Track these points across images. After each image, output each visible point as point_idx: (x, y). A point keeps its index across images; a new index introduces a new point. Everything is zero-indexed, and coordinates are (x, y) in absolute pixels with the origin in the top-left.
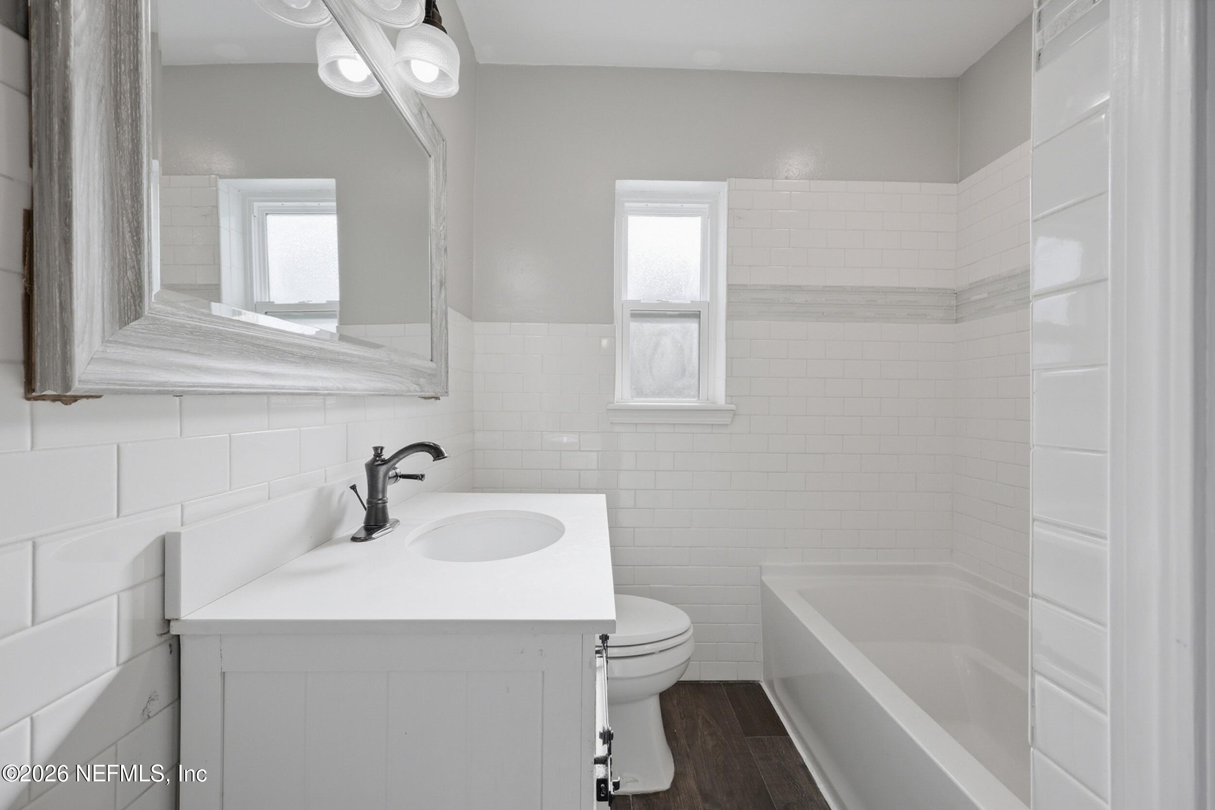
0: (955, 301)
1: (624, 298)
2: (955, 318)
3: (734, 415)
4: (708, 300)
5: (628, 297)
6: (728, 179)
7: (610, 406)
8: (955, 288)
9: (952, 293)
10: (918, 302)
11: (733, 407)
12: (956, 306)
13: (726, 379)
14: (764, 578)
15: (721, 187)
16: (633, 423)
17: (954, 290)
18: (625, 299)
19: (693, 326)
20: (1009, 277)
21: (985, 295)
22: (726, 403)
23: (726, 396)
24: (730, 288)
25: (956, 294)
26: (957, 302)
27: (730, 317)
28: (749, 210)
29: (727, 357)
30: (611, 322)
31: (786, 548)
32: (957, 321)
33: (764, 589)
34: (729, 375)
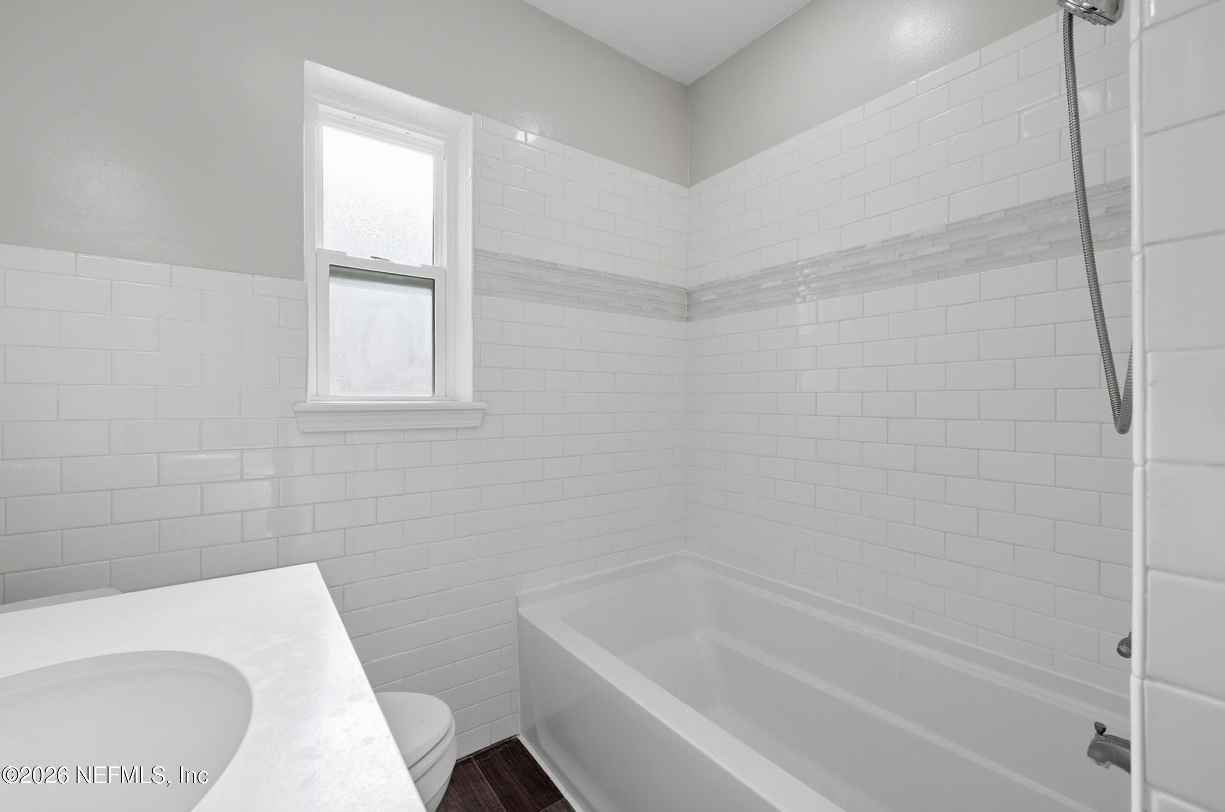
0: (687, 301)
1: (318, 246)
2: (687, 316)
3: (485, 415)
4: (445, 265)
5: (324, 245)
6: (473, 113)
7: (299, 407)
8: (687, 287)
9: (684, 292)
10: (660, 297)
11: (482, 405)
12: (688, 305)
13: (474, 370)
14: (520, 610)
15: (465, 122)
16: (341, 432)
17: (686, 289)
18: (320, 247)
19: (424, 296)
20: (735, 281)
21: (713, 297)
22: (474, 401)
23: (474, 391)
24: (477, 253)
25: (688, 294)
26: (688, 301)
27: (477, 290)
28: (499, 159)
29: (474, 342)
30: (302, 278)
31: (543, 569)
32: (688, 319)
33: (522, 624)
34: (478, 365)
